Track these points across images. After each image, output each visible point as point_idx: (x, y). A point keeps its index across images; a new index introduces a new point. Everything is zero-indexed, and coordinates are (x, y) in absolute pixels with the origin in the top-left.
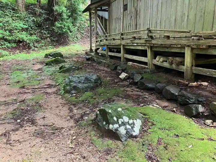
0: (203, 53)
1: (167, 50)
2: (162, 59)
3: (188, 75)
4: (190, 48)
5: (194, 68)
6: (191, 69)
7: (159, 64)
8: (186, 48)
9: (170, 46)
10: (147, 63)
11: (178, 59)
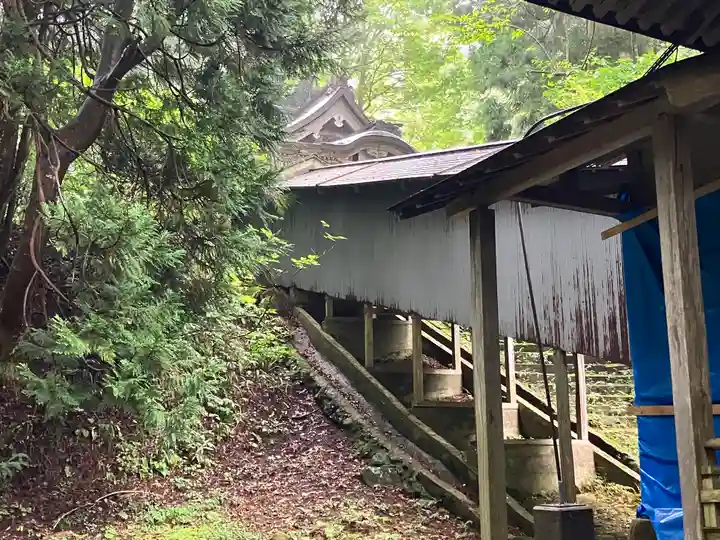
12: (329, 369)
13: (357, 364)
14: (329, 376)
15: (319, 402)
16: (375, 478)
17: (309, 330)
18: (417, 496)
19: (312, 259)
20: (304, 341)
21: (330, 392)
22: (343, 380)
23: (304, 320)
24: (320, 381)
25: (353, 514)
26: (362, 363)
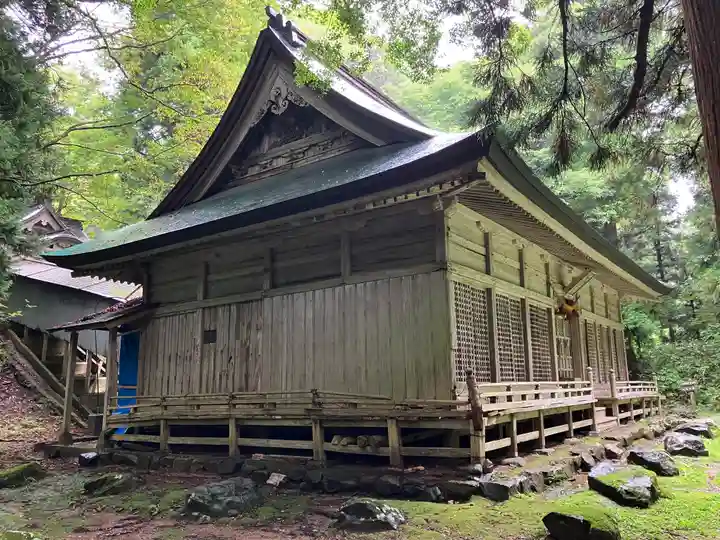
0: (415, 426)
1: (353, 425)
2: (345, 441)
3: (396, 460)
4: (394, 421)
5: (403, 448)
6: (400, 451)
7: (337, 449)
8: (389, 421)
9: (361, 419)
10: (312, 450)
11: (377, 438)
12: (22, 360)
13: (38, 360)
14: (22, 365)
15: (16, 376)
16: (39, 409)
17: (14, 342)
18: (56, 415)
19: (19, 313)
20: (12, 348)
21: (23, 373)
22: (30, 367)
23: (12, 335)
24: (18, 367)
25: (26, 421)
26: (40, 359)
